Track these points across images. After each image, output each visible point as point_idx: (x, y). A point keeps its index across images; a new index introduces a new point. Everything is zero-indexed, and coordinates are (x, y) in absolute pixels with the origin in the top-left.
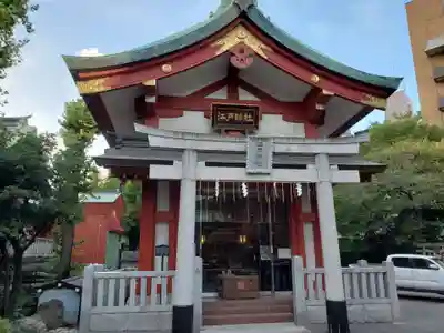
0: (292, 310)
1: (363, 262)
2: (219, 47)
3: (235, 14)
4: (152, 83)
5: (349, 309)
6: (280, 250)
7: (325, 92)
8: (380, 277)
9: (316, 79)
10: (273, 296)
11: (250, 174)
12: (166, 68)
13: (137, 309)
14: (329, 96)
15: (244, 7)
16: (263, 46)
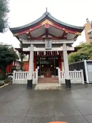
0: (58, 80)
1: (75, 70)
2: (42, 24)
3: (45, 16)
4: (28, 33)
5: (71, 80)
6: (57, 68)
7: (66, 32)
8: (79, 73)
9: (64, 29)
10: (55, 77)
11: (46, 49)
12: (31, 29)
13: (24, 79)
14: (67, 33)
15: (47, 14)
16: (52, 23)
